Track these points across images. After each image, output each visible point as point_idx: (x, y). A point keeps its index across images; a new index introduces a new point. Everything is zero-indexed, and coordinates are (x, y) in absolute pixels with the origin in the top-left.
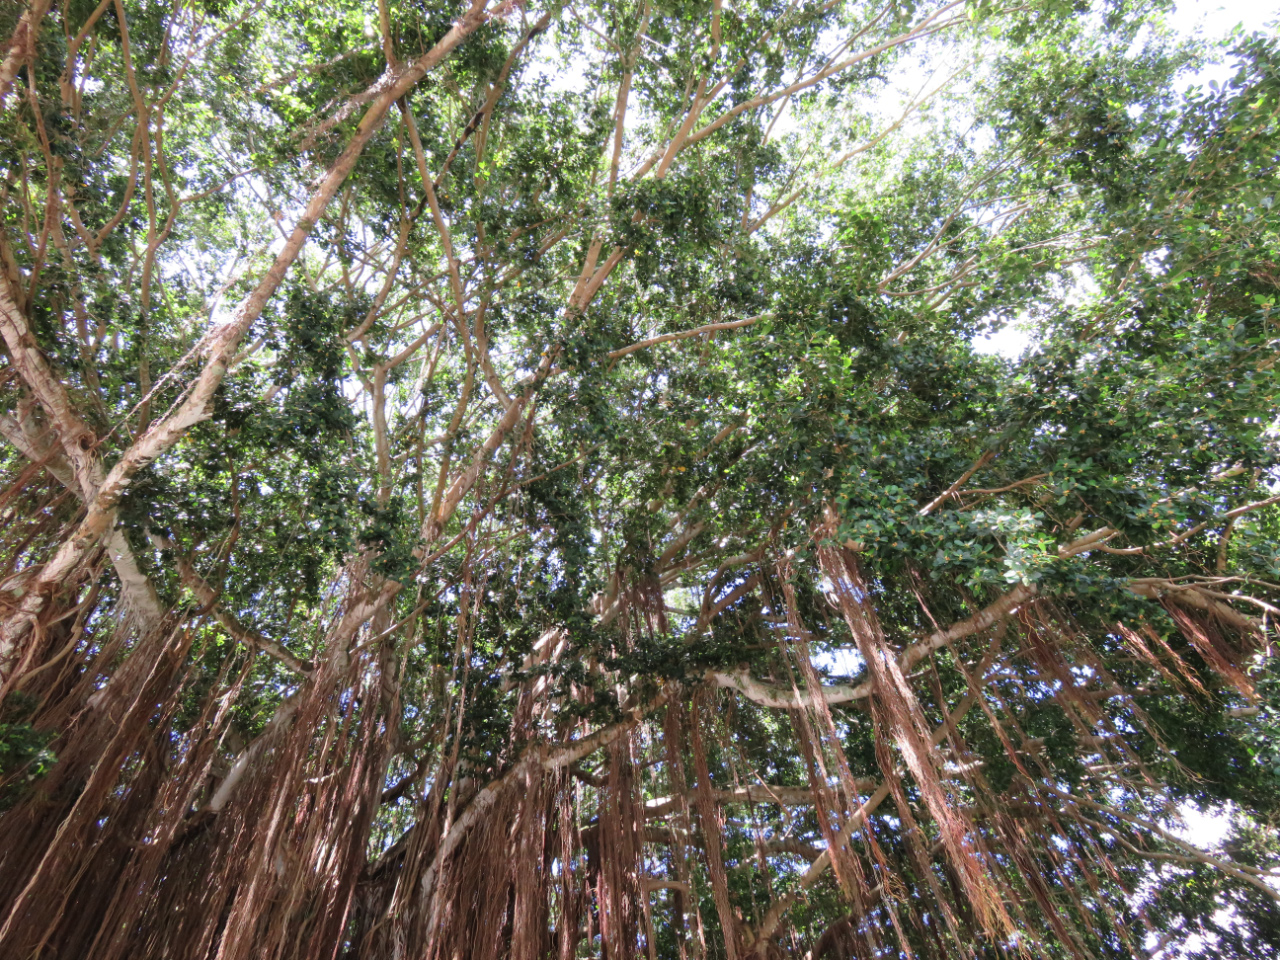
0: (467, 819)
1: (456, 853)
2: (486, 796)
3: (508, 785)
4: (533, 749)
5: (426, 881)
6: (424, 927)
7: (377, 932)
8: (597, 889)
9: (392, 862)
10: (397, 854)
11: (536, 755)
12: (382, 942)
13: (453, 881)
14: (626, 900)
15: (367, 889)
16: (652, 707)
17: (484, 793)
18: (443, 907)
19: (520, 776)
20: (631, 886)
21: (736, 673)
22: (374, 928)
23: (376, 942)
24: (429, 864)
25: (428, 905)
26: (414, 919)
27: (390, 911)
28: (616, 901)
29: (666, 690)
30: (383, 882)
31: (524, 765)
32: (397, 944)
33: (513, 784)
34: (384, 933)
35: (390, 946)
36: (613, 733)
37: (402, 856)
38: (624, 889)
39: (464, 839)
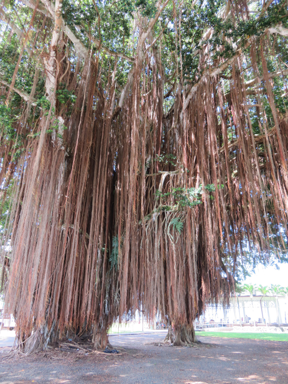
0: (189, 97)
1: (188, 107)
2: (194, 89)
3: (200, 84)
4: (206, 71)
5: (181, 116)
6: (183, 128)
7: (171, 131)
8: (232, 110)
9: (171, 113)
10: (171, 111)
11: (208, 72)
12: (172, 134)
13: (188, 115)
14: (241, 112)
15: (166, 121)
16: (246, 47)
17: (193, 88)
18: (187, 122)
19: (204, 80)
20: (242, 107)
21: (277, 27)
22: (169, 131)
23: (171, 134)
24: (181, 112)
25: (183, 122)
26: (180, 127)
27: (173, 126)
28: (238, 112)
29: (250, 40)
30: (169, 119)
31: (204, 76)
32: (176, 133)
33: (201, 83)
34: (172, 131)
35: (174, 134)
36: (232, 60)
37: (173, 111)
38: (240, 109)
39: (189, 102)
